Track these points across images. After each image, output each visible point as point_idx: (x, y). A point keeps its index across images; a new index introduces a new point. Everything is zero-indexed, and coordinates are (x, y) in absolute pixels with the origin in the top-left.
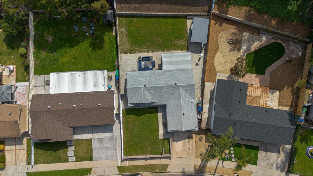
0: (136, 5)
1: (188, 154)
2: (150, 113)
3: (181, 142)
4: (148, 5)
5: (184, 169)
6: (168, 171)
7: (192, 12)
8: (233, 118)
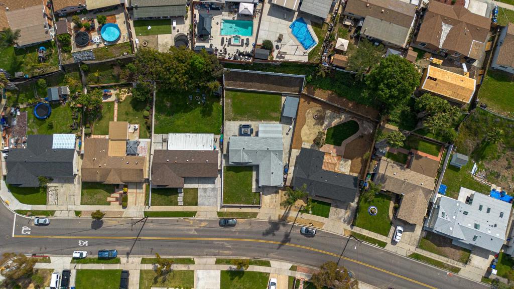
0: (241, 83)
1: (274, 205)
2: (246, 171)
3: (270, 195)
4: (251, 83)
5: (270, 217)
6: (257, 217)
7: (286, 91)
8: (310, 178)
